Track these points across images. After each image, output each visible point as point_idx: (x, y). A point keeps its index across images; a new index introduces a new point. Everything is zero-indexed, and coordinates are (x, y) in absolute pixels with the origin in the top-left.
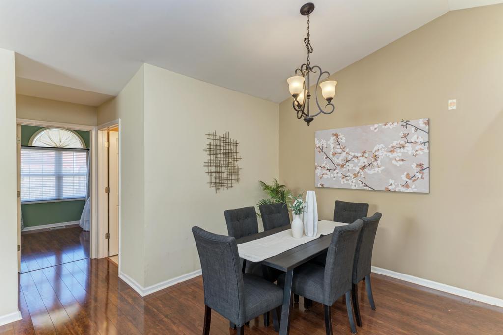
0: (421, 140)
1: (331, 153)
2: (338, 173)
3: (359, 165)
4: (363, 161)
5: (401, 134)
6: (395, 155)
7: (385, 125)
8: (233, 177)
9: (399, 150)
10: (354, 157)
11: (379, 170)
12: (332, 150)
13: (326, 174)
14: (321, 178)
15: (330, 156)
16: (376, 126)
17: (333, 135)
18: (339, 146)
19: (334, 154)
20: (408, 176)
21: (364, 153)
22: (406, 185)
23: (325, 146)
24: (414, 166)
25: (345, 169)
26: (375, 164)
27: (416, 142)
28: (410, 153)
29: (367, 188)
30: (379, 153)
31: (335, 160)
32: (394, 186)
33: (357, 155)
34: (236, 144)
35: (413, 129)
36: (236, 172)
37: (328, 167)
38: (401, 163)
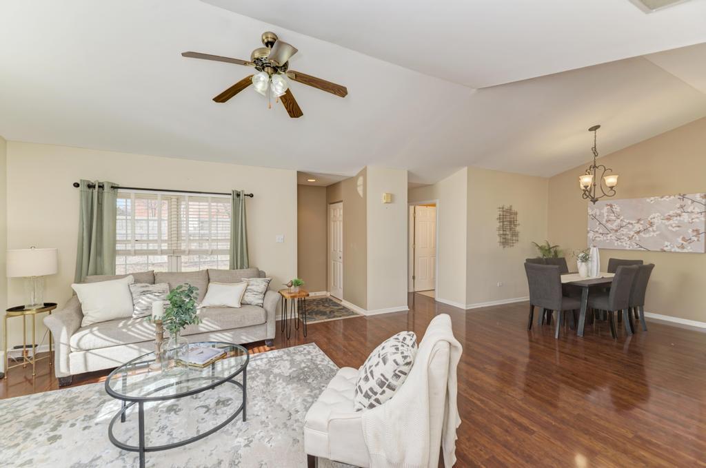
0: (697, 210)
1: (605, 220)
2: (610, 237)
3: (634, 230)
4: (638, 227)
5: (678, 205)
6: (671, 222)
7: (662, 197)
8: (514, 238)
9: (675, 218)
10: (629, 223)
11: (655, 234)
12: (606, 218)
13: (599, 237)
14: (593, 240)
15: (604, 222)
16: (652, 198)
17: (607, 205)
18: (613, 215)
19: (608, 221)
20: (684, 239)
21: (639, 220)
22: (682, 247)
23: (598, 214)
24: (690, 231)
25: (618, 234)
26: (651, 229)
27: (692, 212)
28: (686, 221)
29: (642, 249)
30: (655, 220)
31: (609, 226)
32: (669, 247)
33: (632, 222)
34: (516, 214)
35: (690, 201)
36: (515, 234)
37: (601, 231)
38: (677, 229)
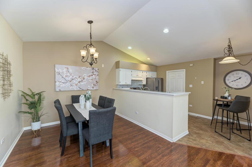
1: (65, 75)
2: (68, 84)
3: (78, 81)
4: (79, 80)
5: (92, 72)
7: (87, 68)
9: (91, 77)
10: (76, 78)
11: (85, 83)
12: (65, 74)
13: (62, 85)
14: (59, 87)
15: (64, 77)
16: (84, 67)
17: (66, 68)
18: (68, 73)
19: (66, 76)
20: (93, 85)
21: (80, 76)
22: (93, 88)
23: (61, 72)
24: (95, 81)
25: (71, 83)
26: (84, 81)
27: (96, 75)
28: (94, 78)
29: (81, 89)
30: (85, 77)
31: (67, 78)
32: (90, 88)
33: (77, 77)
35: (95, 71)
37: (63, 81)
38: (92, 81)
